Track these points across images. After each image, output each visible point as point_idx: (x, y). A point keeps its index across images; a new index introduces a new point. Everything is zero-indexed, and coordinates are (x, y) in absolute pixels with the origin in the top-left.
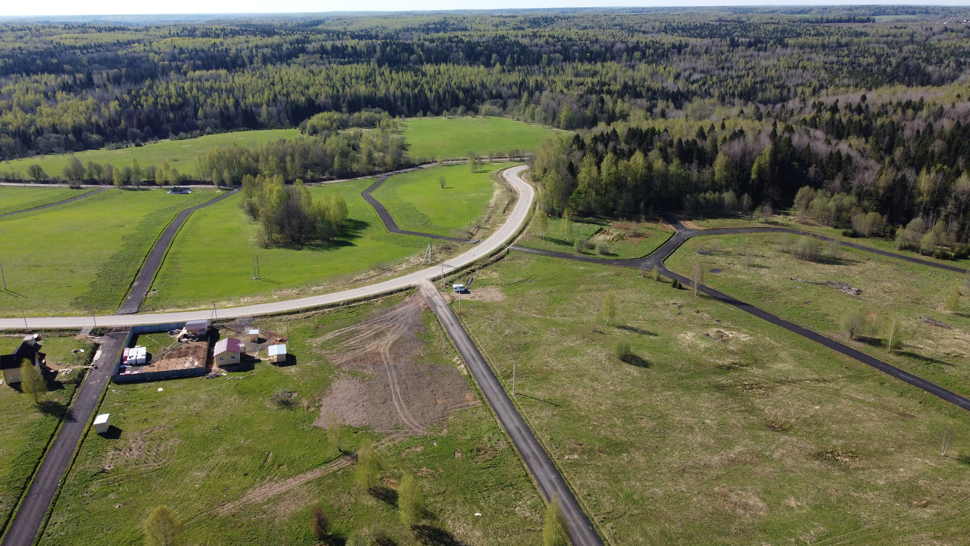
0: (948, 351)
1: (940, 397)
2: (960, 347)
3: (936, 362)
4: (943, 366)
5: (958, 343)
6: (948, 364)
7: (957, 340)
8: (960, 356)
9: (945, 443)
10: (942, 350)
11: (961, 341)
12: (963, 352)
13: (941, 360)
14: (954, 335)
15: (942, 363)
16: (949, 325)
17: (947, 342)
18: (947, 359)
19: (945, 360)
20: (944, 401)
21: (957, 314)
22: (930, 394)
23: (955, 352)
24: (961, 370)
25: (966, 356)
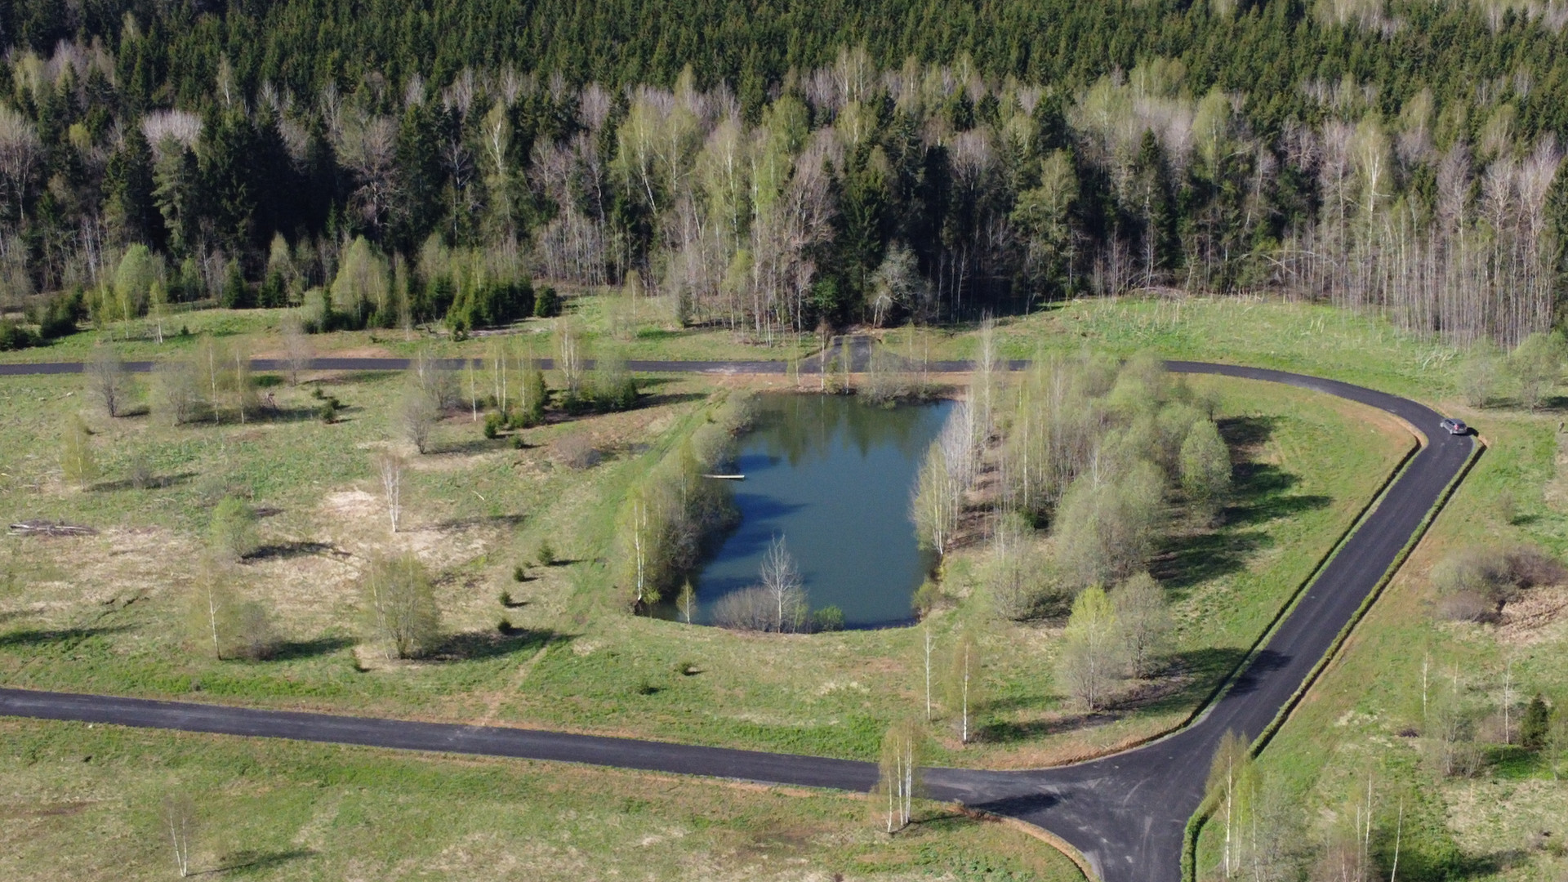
0: (108, 594)
1: (129, 724)
2: (134, 575)
3: (91, 633)
4: (108, 639)
5: (125, 564)
6: (121, 629)
7: (121, 558)
8: (138, 599)
9: (180, 842)
10: (93, 598)
11: (129, 556)
12: (144, 585)
13: (100, 625)
14: (109, 545)
15: (104, 631)
16: (89, 523)
17: (96, 571)
18: (111, 617)
19: (108, 621)
20: (141, 731)
21: (98, 488)
22: (102, 727)
23: (124, 590)
24: (155, 631)
25: (154, 593)
